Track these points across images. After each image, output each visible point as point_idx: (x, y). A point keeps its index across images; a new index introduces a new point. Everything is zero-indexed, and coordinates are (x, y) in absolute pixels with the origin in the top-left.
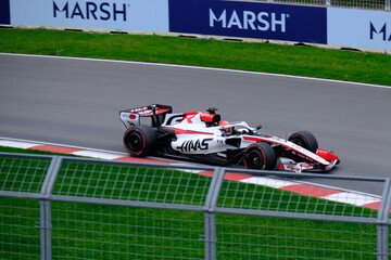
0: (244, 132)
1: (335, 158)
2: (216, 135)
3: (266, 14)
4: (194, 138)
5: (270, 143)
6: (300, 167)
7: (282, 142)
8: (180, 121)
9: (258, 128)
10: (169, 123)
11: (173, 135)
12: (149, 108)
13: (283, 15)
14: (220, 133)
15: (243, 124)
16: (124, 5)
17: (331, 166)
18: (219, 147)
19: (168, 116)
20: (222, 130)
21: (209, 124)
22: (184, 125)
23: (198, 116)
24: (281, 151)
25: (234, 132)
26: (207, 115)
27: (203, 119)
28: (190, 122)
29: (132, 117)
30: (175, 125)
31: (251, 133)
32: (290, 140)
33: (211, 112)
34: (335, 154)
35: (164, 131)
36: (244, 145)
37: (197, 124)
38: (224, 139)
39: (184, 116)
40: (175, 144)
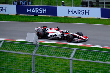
0: (65, 32)
1: (87, 38)
2: (59, 33)
3: (41, 9)
4: (53, 34)
5: (72, 34)
6: (79, 40)
7: (75, 34)
8: (49, 30)
9: (69, 31)
10: (47, 31)
11: (48, 33)
12: (42, 27)
13: (46, 9)
14: (60, 33)
15: (65, 30)
16: (88, 10)
17: (86, 40)
18: (59, 36)
19: (47, 29)
20: (60, 32)
21: (57, 31)
22: (51, 31)
23: (54, 28)
24: (74, 36)
25: (63, 32)
26: (56, 28)
27: (55, 29)
28: (52, 30)
29: (38, 29)
30: (48, 31)
31: (67, 32)
32: (76, 34)
33: (57, 27)
34: (87, 37)
35: (46, 33)
36: (65, 35)
37: (54, 31)
38: (61, 34)
39: (51, 29)
40: (48, 36)
